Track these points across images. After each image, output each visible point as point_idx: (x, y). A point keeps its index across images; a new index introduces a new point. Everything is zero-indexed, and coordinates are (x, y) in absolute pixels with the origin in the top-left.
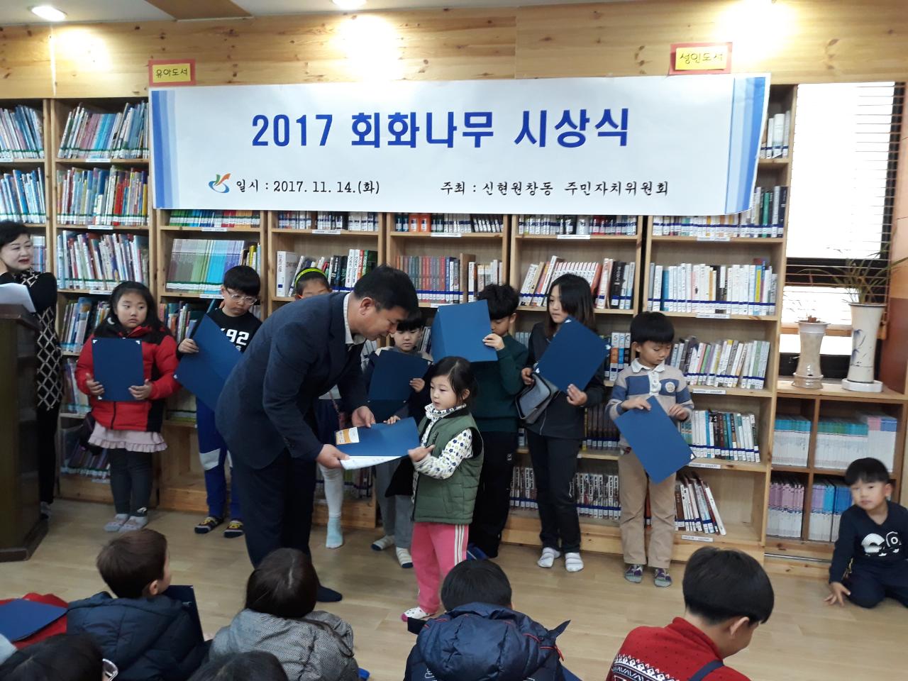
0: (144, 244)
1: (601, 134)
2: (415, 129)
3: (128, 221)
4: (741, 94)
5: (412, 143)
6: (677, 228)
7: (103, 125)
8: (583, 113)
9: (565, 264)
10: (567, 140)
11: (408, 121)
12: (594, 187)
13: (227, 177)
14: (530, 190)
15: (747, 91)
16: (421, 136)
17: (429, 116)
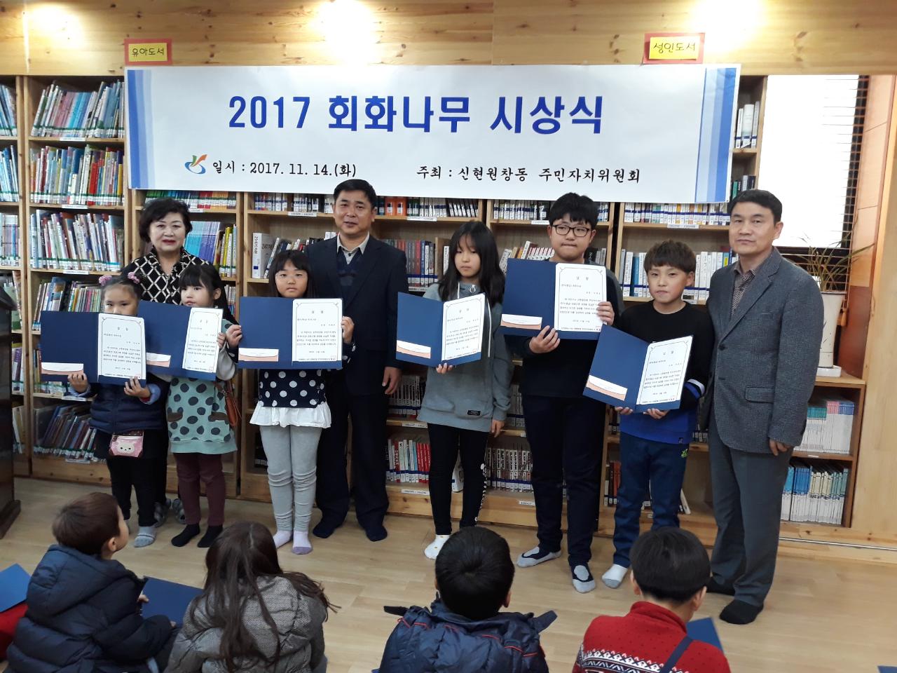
0: (119, 224)
1: (575, 121)
2: (392, 113)
3: (103, 201)
4: (712, 84)
5: (389, 127)
6: (648, 215)
7: (78, 104)
8: (558, 100)
9: (538, 249)
10: (542, 126)
11: (385, 105)
12: (567, 174)
13: (203, 158)
14: (505, 176)
15: (718, 83)
16: (398, 120)
17: (406, 100)
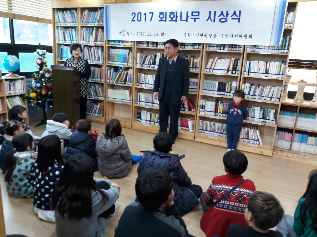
0: (102, 50)
1: (232, 19)
2: (177, 17)
3: (98, 43)
4: (278, 6)
5: (176, 21)
6: (254, 49)
7: (93, 15)
8: (227, 12)
9: (221, 59)
10: (222, 20)
11: (175, 14)
12: (229, 35)
13: (124, 31)
14: (210, 36)
15: (280, 5)
16: (178, 19)
17: (181, 12)
